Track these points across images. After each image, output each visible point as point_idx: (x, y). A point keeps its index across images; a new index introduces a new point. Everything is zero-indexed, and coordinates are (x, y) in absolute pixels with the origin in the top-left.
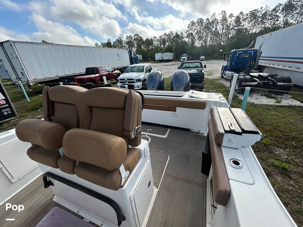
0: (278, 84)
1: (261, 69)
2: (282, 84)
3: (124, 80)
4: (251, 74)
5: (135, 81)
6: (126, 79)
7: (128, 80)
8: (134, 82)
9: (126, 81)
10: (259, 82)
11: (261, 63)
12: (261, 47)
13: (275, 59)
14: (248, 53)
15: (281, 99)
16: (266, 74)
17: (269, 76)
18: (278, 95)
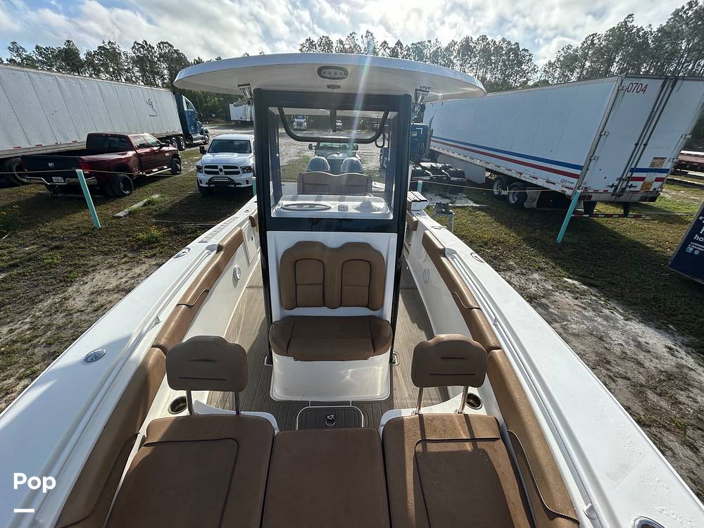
0: (452, 179)
1: (433, 156)
2: (456, 179)
3: (216, 167)
4: (422, 164)
5: (239, 170)
6: (220, 167)
7: (225, 167)
8: (238, 173)
9: (221, 170)
10: (432, 176)
11: (434, 146)
12: (431, 122)
13: (449, 143)
14: (416, 130)
15: (455, 198)
16: (440, 165)
17: (442, 168)
18: (454, 194)
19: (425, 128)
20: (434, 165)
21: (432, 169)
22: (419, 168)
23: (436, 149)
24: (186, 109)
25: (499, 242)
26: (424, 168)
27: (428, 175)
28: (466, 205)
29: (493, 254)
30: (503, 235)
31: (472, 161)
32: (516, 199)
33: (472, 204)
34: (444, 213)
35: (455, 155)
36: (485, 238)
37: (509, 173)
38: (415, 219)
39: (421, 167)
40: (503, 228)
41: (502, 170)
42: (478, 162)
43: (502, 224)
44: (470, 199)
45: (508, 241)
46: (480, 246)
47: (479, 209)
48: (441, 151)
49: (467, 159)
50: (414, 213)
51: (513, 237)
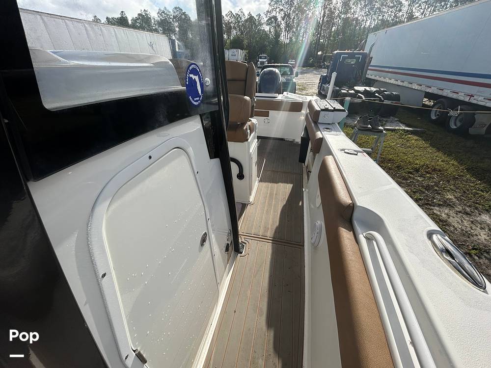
0: (385, 102)
1: (370, 82)
2: (389, 102)
4: (356, 88)
10: (364, 98)
11: (370, 75)
12: (371, 49)
13: (387, 70)
14: (355, 58)
15: (386, 122)
16: (373, 89)
17: (376, 92)
18: (384, 117)
19: (365, 56)
20: (368, 88)
21: (366, 93)
22: (353, 92)
23: (373, 77)
24: (177, 50)
25: (435, 170)
26: (358, 92)
27: (361, 98)
28: (397, 128)
29: (425, 183)
30: (440, 163)
31: (410, 86)
32: (459, 124)
33: (403, 127)
34: (369, 130)
35: (393, 81)
36: (417, 164)
37: (455, 96)
38: (319, 135)
39: (354, 90)
40: (440, 154)
41: (447, 93)
42: (415, 87)
43: (439, 150)
44: (402, 123)
45: (447, 170)
46: (410, 173)
47: (412, 133)
48: (377, 78)
49: (406, 84)
50: (321, 127)
51: (453, 165)
